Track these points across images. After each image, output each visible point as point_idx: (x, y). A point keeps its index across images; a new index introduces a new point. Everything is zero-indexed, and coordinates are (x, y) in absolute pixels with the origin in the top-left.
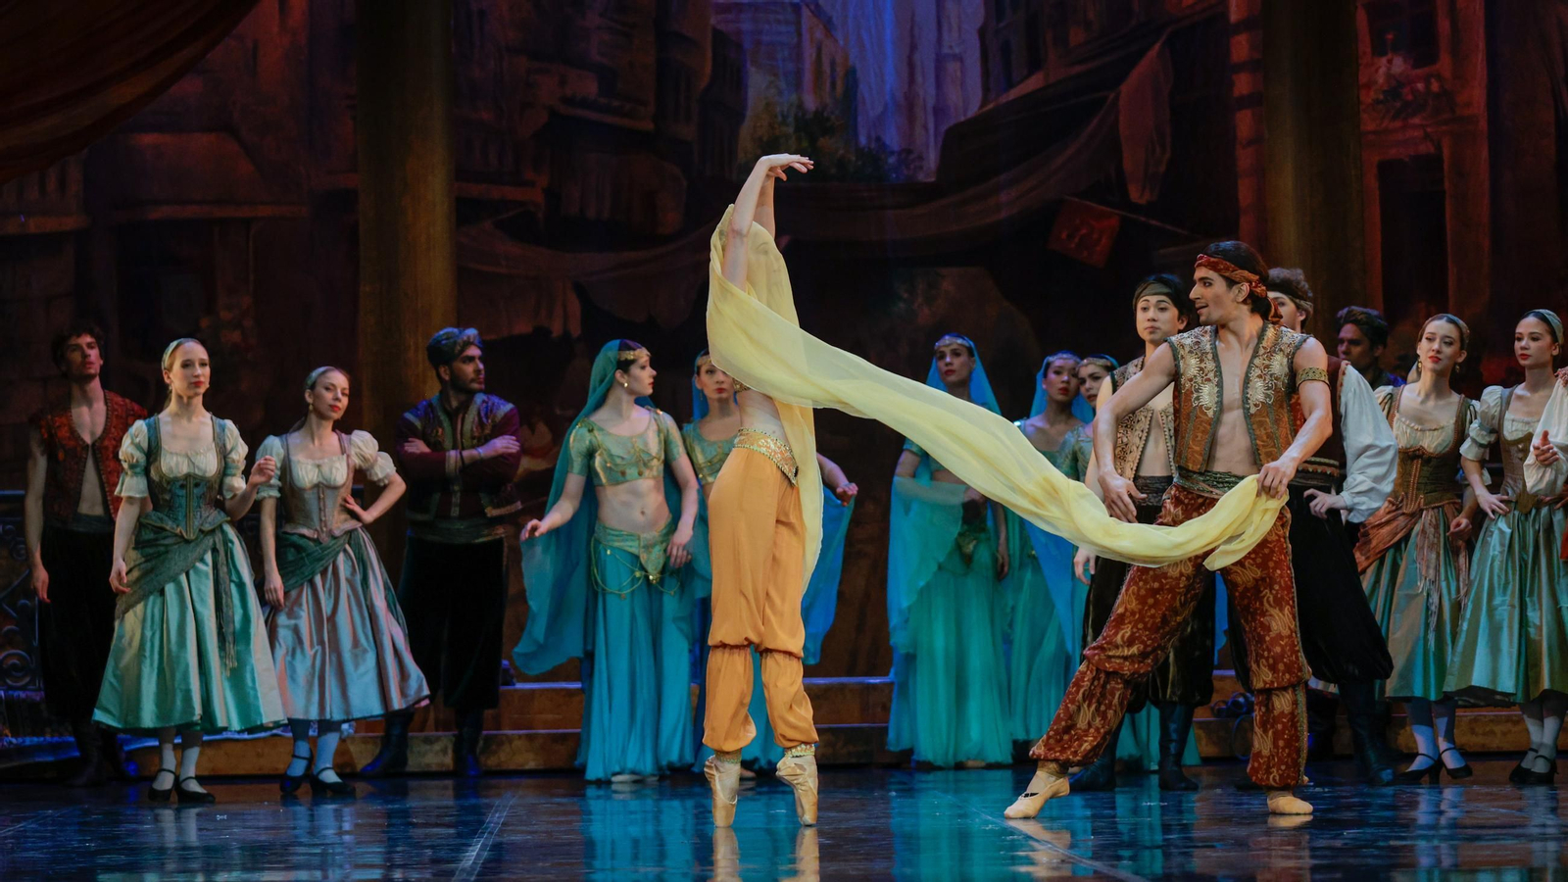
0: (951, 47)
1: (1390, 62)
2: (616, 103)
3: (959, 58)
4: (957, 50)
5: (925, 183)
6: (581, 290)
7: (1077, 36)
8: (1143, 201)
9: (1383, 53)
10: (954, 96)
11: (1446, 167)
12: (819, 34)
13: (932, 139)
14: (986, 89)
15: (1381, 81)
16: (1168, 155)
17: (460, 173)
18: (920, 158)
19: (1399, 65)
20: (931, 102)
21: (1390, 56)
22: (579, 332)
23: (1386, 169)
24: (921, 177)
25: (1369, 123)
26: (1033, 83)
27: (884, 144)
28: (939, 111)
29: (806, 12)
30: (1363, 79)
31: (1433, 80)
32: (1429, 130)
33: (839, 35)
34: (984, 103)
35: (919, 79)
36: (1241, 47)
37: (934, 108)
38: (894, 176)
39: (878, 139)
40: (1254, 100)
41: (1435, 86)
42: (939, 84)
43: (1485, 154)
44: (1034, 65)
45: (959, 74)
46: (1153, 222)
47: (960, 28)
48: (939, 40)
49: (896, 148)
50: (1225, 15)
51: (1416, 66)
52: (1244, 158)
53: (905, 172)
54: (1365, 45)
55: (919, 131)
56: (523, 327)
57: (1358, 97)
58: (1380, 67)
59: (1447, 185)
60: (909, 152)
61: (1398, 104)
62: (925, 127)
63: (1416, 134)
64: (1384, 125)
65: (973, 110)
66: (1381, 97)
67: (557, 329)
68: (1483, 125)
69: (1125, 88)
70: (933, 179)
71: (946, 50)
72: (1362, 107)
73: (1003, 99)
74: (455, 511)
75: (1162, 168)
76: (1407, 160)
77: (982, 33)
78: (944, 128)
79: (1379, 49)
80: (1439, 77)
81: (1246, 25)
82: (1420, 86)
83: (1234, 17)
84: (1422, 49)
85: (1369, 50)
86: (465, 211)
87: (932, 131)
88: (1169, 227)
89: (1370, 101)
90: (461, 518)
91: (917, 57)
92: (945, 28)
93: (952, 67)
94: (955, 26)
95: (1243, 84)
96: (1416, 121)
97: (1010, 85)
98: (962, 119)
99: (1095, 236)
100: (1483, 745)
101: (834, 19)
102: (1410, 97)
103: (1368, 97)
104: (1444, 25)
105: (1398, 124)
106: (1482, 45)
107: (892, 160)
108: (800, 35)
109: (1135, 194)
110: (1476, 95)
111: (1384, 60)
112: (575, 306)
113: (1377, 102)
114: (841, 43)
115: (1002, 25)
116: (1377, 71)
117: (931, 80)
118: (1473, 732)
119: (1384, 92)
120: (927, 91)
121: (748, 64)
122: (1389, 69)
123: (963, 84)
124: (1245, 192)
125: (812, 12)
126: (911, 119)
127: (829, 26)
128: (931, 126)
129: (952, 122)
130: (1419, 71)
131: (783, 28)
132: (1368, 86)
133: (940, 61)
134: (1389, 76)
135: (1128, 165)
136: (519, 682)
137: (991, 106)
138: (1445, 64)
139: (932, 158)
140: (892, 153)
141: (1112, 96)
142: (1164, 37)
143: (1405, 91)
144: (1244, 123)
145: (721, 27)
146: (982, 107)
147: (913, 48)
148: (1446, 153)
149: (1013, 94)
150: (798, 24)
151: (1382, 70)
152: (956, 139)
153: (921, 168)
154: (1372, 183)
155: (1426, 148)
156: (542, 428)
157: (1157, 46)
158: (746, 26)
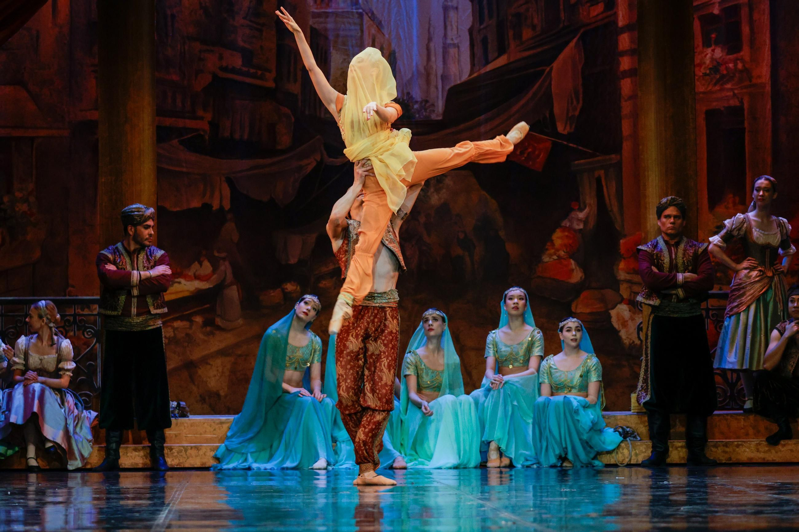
0: (452, 39)
1: (713, 51)
2: (252, 71)
3: (457, 46)
4: (456, 42)
5: (436, 120)
6: (230, 182)
7: (527, 34)
8: (565, 132)
9: (710, 46)
10: (453, 69)
11: (746, 113)
12: (373, 31)
13: (440, 93)
14: (473, 65)
15: (708, 62)
16: (580, 105)
17: (160, 112)
18: (433, 105)
19: (719, 53)
20: (440, 72)
21: (713, 47)
22: (229, 207)
23: (711, 115)
24: (434, 117)
25: (700, 88)
26: (502, 61)
27: (412, 97)
28: (445, 78)
29: (366, 18)
30: (697, 61)
31: (738, 62)
32: (736, 92)
33: (385, 31)
34: (472, 72)
35: (433, 59)
36: (625, 41)
37: (442, 76)
38: (417, 116)
39: (408, 93)
40: (632, 73)
41: (740, 66)
42: (445, 62)
43: (769, 106)
44: (502, 50)
45: (457, 56)
46: (571, 145)
47: (457, 28)
48: (445, 36)
49: (419, 99)
50: (615, 22)
51: (728, 54)
52: (626, 107)
53: (424, 114)
54: (698, 40)
55: (432, 89)
56: (196, 204)
57: (694, 72)
58: (707, 54)
59: (746, 124)
60: (427, 101)
61: (718, 77)
62: (437, 88)
63: (728, 94)
64: (709, 88)
65: (465, 77)
66: (708, 72)
67: (216, 206)
68: (768, 88)
69: (555, 65)
70: (440, 118)
71: (449, 41)
72: (696, 78)
73: (483, 71)
74: (134, 310)
75: (577, 113)
76: (722, 109)
77: (471, 31)
78: (447, 88)
79: (707, 43)
80: (742, 60)
81: (628, 28)
82: (731, 65)
83: (621, 24)
84: (733, 44)
85: (701, 44)
86: (162, 135)
87: (440, 90)
88: (580, 148)
89: (701, 74)
90: (138, 315)
91: (432, 45)
92: (449, 28)
93: (453, 51)
94: (455, 27)
95: (625, 63)
96: (729, 86)
97: (487, 62)
98: (459, 82)
99: (537, 153)
100: (764, 459)
101: (383, 22)
102: (725, 72)
103: (700, 72)
104: (746, 29)
105: (717, 88)
106: (768, 42)
107: (416, 106)
108: (362, 31)
109: (560, 128)
110: (764, 72)
111: (709, 50)
112: (227, 192)
113: (705, 74)
114: (387, 36)
115: (482, 27)
116: (705, 56)
117: (440, 58)
118: (758, 451)
119: (710, 69)
120: (437, 65)
121: (332, 48)
122: (713, 55)
123: (459, 61)
124: (626, 127)
125: (370, 18)
126: (428, 82)
127: (379, 26)
128: (440, 86)
129: (452, 84)
130: (731, 57)
131: (353, 27)
132: (700, 65)
133: (445, 48)
134: (712, 59)
135: (556, 110)
136: (191, 414)
137: (475, 75)
138: (745, 53)
139: (440, 105)
140: (417, 102)
141: (548, 69)
142: (579, 35)
143: (722, 68)
144: (626, 85)
145: (316, 26)
146: (470, 75)
147: (430, 39)
148: (746, 106)
149: (489, 67)
150: (361, 25)
151: (709, 56)
152: (455, 94)
153: (434, 111)
154: (702, 122)
155: (734, 102)
156: (206, 264)
157: (575, 40)
158: (330, 26)
